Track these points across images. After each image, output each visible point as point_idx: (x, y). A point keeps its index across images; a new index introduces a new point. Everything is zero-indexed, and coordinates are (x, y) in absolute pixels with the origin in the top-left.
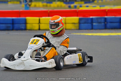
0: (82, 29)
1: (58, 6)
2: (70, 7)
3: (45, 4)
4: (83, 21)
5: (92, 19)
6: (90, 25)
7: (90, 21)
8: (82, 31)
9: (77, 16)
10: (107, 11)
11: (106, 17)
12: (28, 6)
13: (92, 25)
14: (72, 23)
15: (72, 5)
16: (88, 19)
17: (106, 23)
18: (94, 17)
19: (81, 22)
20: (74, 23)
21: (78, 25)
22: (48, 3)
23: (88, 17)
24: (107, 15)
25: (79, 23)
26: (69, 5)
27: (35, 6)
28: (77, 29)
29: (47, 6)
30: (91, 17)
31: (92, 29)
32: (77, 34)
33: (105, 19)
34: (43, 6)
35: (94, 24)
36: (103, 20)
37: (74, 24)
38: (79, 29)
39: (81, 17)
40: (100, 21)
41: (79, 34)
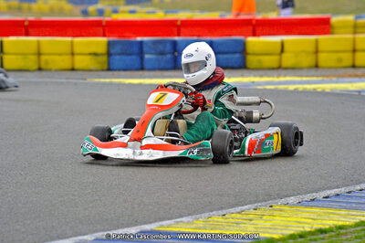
0: (115, 70)
1: (52, 11)
2: (85, 13)
3: (14, 3)
4: (117, 49)
5: (141, 42)
6: (136, 58)
7: (136, 49)
8: (116, 73)
9: (104, 35)
10: (179, 23)
11: (176, 38)
13: (142, 59)
14: (90, 54)
15: (91, 8)
16: (131, 43)
17: (176, 54)
18: (146, 39)
19: (112, 51)
20: (95, 54)
21: (105, 58)
23: (133, 39)
24: (179, 35)
25: (109, 54)
26: (82, 7)
28: (103, 70)
30: (139, 39)
31: (142, 68)
32: (103, 80)
33: (175, 43)
35: (147, 56)
36: (168, 48)
37: (94, 57)
38: (109, 69)
39: (111, 39)
40: (160, 48)
41: (108, 80)
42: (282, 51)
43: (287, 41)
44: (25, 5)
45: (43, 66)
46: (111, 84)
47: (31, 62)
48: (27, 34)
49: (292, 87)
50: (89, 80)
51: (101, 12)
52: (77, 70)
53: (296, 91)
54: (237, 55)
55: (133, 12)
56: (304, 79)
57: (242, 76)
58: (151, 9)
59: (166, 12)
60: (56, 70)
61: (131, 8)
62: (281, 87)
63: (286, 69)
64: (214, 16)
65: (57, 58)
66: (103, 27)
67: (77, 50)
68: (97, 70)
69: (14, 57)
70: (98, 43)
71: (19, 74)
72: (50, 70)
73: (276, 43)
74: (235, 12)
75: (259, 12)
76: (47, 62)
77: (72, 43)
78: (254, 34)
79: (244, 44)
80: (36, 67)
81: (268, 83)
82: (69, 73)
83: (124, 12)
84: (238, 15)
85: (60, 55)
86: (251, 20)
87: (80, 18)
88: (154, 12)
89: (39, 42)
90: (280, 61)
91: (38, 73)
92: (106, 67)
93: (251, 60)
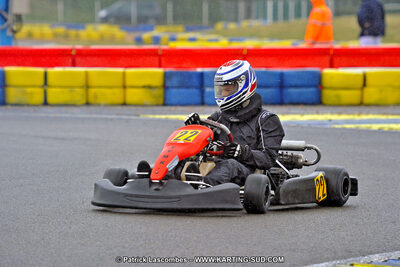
0: (172, 105)
1: (102, 39)
2: (139, 40)
3: (61, 30)
4: (175, 81)
5: (202, 74)
6: (195, 91)
7: (196, 81)
8: (173, 108)
9: (160, 66)
10: (245, 52)
12: (9, 33)
13: (202, 92)
14: (144, 87)
15: (146, 36)
16: (190, 76)
18: (206, 70)
19: (169, 84)
20: (150, 87)
21: (160, 92)
22: (69, 27)
23: (192, 70)
25: (165, 87)
26: (137, 35)
27: (30, 35)
28: (157, 105)
29: (66, 37)
30: (199, 70)
31: (202, 103)
32: (158, 117)
34: (56, 36)
35: (208, 90)
37: (148, 90)
38: (165, 104)
39: (168, 70)
41: (163, 117)
42: (364, 85)
43: (371, 74)
44: (72, 32)
45: (91, 100)
46: (167, 120)
47: (78, 96)
48: (74, 65)
49: (375, 127)
50: (142, 117)
51: (157, 40)
52: (130, 105)
53: (380, 131)
54: (313, 90)
55: (193, 40)
56: (391, 117)
57: (318, 113)
58: (213, 37)
59: (231, 40)
60: (106, 105)
61: (191, 35)
62: (363, 126)
63: (368, 105)
64: (286, 44)
65: (108, 91)
66: (160, 56)
67: (129, 82)
68: (152, 105)
69: (58, 90)
70: (152, 75)
71: (63, 109)
72: (99, 105)
73: (357, 75)
74: (310, 40)
75: (338, 40)
76: (96, 96)
77: (124, 74)
78: (332, 66)
79: (319, 77)
80: (84, 101)
81: (348, 122)
82: (119, 108)
83: (182, 40)
84: (313, 44)
85: (110, 87)
86: (329, 49)
87: (134, 47)
88: (216, 40)
89: (87, 73)
90: (362, 96)
91: (85, 108)
92: (161, 101)
93: (328, 95)
